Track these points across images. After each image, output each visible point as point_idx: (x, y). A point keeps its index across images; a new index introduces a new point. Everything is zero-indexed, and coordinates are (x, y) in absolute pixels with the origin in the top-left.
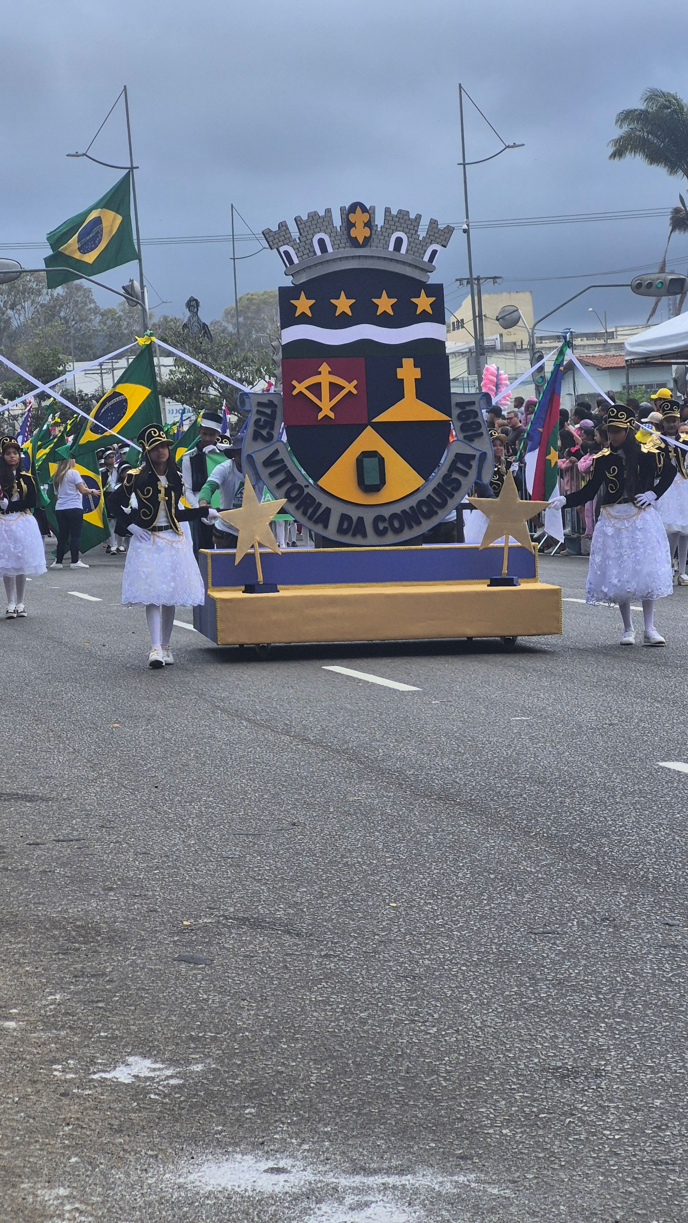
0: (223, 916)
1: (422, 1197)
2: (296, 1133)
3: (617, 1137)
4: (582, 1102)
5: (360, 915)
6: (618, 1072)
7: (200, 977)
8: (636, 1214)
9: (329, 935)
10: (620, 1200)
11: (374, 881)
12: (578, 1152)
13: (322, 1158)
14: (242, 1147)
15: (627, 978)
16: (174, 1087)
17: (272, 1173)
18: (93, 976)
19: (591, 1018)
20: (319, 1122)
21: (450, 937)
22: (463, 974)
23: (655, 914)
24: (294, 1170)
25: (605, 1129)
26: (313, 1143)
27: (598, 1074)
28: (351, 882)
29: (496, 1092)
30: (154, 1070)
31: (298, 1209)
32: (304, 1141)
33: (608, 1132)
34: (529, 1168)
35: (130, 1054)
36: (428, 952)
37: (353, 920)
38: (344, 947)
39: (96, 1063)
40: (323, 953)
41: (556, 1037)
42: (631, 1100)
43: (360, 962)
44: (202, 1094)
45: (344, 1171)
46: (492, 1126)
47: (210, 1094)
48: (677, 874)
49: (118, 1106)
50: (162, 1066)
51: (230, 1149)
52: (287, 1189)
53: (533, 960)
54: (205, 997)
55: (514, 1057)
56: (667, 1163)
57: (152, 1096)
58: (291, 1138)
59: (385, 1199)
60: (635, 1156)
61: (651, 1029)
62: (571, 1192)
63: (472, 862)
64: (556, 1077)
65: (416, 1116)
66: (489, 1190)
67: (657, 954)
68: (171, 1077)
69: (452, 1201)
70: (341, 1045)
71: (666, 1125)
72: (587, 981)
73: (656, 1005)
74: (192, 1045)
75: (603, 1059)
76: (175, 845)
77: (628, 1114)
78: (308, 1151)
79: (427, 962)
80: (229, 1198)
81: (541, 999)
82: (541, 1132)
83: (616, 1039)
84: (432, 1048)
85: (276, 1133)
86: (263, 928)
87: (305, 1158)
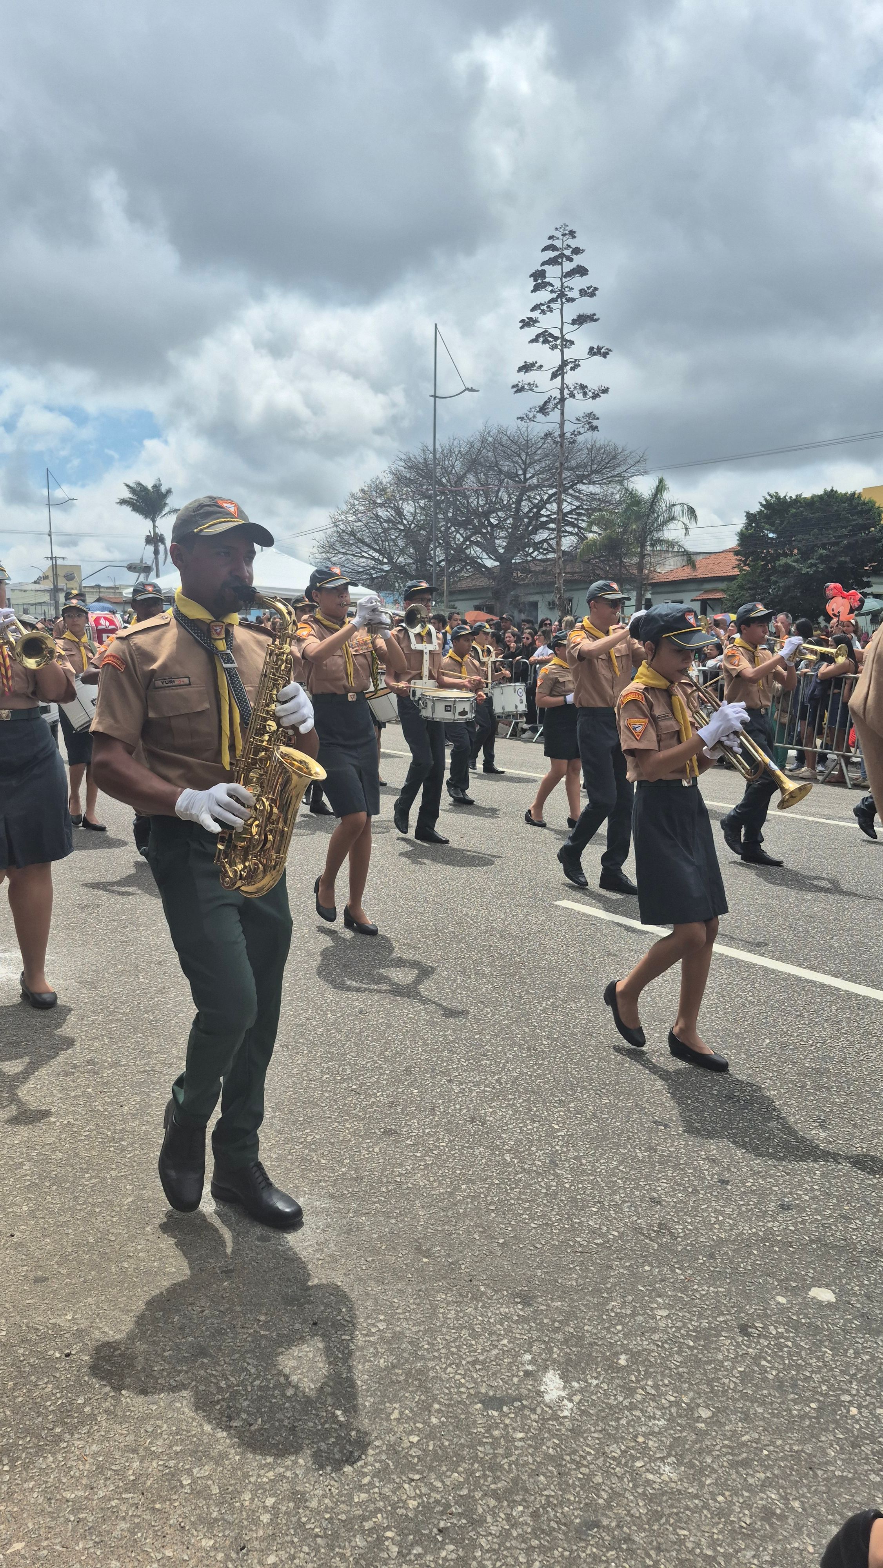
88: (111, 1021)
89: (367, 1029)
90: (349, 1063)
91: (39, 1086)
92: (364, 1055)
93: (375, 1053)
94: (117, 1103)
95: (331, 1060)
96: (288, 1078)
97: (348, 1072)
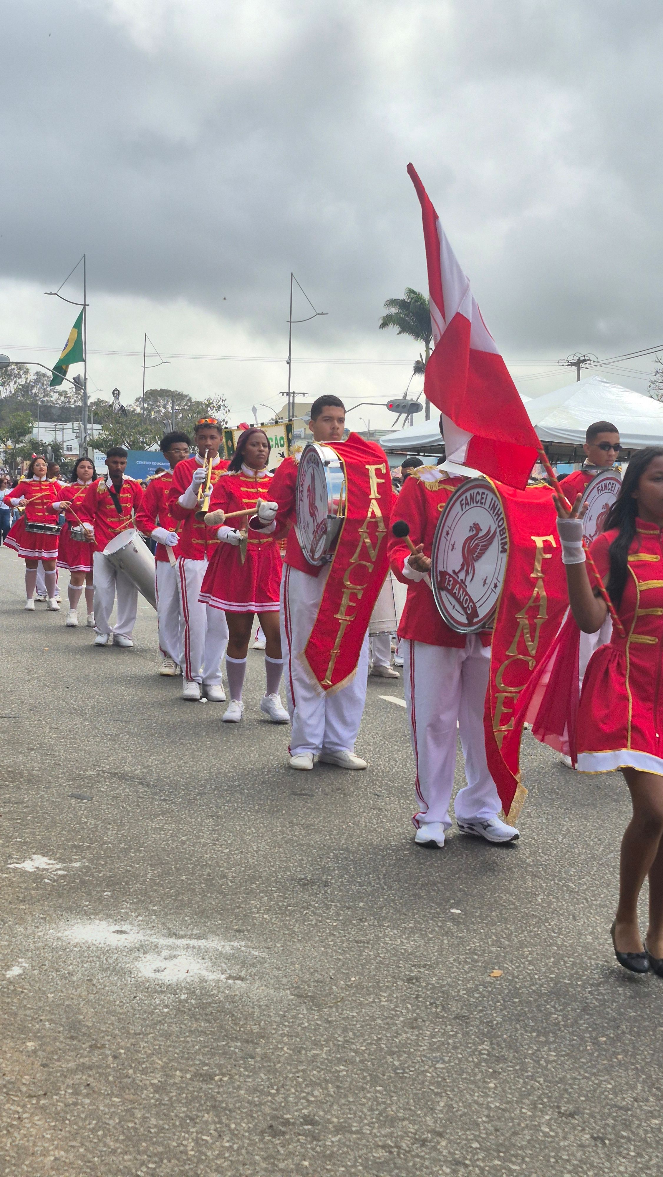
0: (102, 770)
1: (210, 954)
2: (135, 909)
3: (335, 924)
4: (314, 901)
6: (339, 884)
7: (83, 808)
8: (343, 972)
9: (167, 787)
10: (333, 963)
12: (310, 932)
13: (150, 926)
14: (100, 916)
15: (349, 826)
16: (60, 876)
17: (117, 933)
18: (16, 803)
19: (325, 850)
20: (150, 903)
22: (249, 817)
23: (370, 788)
24: (131, 933)
25: (328, 919)
26: (145, 916)
27: (326, 884)
28: (184, 755)
29: (262, 892)
30: (49, 864)
31: (132, 957)
32: (139, 915)
33: (329, 921)
34: (279, 940)
35: (34, 853)
36: (228, 802)
37: (183, 779)
38: (175, 795)
39: (12, 858)
40: (162, 798)
41: (302, 860)
42: (345, 902)
43: (185, 805)
44: (78, 881)
45: (163, 935)
46: (258, 913)
47: (83, 882)
48: (385, 765)
49: (23, 885)
50: (54, 862)
51: (92, 917)
52: (126, 944)
53: (293, 811)
54: (86, 820)
55: (275, 871)
56: (364, 942)
57: (46, 881)
58: (132, 912)
59: (187, 954)
60: (345, 936)
62: (303, 957)
63: (260, 748)
64: (300, 885)
65: (211, 904)
66: (253, 952)
67: (369, 813)
68: (60, 869)
69: (228, 958)
70: (168, 856)
71: (365, 919)
72: (324, 827)
74: (75, 850)
75: (330, 875)
76: (76, 725)
77: (342, 911)
78: (142, 921)
79: (226, 808)
80: (89, 947)
81: (295, 836)
82: (288, 918)
83: (339, 864)
84: (224, 862)
85: (122, 909)
86: (126, 780)
87: (139, 925)
88: (340, 1061)
91: (235, 1147)
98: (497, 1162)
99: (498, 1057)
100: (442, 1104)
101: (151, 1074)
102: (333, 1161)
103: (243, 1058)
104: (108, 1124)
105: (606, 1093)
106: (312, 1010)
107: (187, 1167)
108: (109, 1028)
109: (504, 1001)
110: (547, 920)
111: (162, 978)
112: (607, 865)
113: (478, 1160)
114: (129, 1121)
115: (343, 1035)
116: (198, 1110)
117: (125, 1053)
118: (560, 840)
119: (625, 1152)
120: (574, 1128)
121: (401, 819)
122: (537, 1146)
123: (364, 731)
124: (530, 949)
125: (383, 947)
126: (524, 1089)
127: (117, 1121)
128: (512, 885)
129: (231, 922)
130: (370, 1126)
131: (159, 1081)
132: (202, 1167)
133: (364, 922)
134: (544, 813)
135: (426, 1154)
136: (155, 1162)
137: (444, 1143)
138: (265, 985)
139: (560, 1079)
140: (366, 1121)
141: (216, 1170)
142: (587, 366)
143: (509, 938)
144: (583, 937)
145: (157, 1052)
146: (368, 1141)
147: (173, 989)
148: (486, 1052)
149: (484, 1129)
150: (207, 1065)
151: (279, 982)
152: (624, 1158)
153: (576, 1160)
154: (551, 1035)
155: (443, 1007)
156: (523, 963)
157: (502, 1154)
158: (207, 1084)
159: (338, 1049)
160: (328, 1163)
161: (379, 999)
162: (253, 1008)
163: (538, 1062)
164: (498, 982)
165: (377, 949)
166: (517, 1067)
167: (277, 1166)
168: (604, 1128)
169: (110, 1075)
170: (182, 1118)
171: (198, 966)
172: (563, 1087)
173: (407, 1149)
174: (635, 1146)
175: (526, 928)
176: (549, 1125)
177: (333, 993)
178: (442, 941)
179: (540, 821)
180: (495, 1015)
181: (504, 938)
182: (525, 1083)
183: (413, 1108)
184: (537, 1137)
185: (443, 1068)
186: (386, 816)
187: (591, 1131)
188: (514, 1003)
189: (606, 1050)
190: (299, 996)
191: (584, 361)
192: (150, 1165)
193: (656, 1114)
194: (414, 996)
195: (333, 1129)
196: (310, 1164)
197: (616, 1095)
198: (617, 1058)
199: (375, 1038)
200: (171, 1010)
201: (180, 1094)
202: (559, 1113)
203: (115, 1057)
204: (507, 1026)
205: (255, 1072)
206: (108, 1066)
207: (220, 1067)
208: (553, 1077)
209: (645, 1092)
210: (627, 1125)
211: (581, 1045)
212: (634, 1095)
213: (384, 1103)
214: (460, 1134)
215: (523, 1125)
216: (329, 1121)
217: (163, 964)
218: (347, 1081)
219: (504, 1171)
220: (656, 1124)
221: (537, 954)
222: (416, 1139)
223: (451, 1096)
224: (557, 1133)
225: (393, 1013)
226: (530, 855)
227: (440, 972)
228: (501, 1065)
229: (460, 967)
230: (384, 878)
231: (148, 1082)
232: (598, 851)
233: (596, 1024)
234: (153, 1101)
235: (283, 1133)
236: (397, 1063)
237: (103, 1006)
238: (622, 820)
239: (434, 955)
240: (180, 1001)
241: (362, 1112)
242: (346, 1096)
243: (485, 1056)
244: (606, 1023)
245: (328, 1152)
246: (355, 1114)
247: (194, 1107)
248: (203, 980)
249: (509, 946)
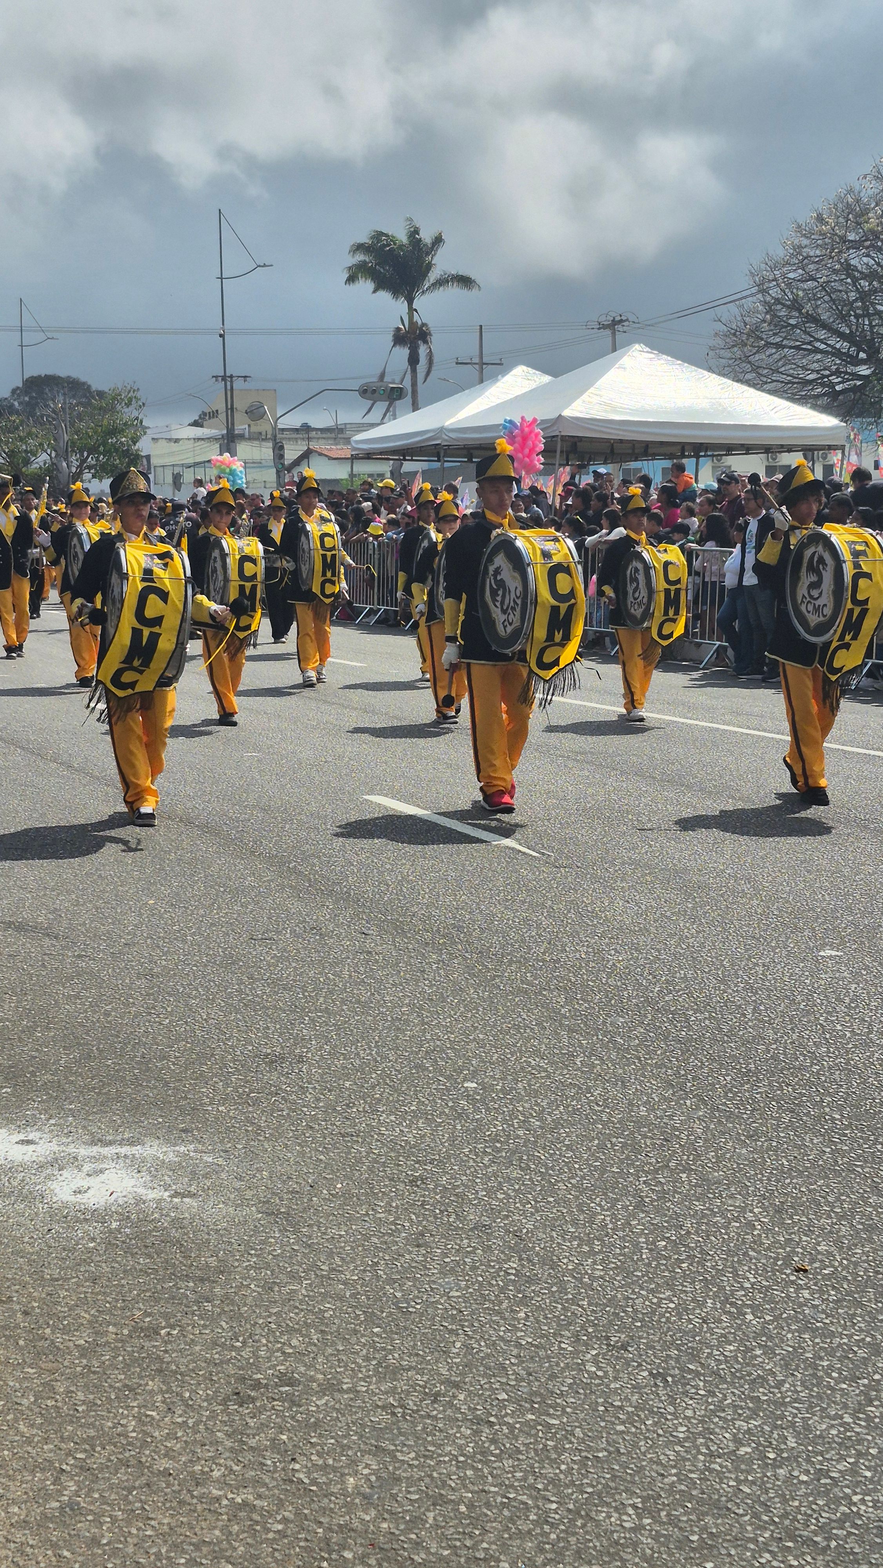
1: (149, 1165)
2: (45, 1110)
3: (313, 1113)
4: (285, 1083)
5: (110, 921)
6: (317, 1058)
8: (325, 1178)
9: (82, 938)
10: (312, 1166)
11: (122, 891)
12: (281, 1125)
13: (65, 1131)
15: (329, 979)
17: (22, 1144)
19: (298, 1012)
20: (65, 1101)
21: (184, 941)
22: (194, 973)
23: (355, 924)
24: (41, 1142)
25: (304, 1106)
26: (60, 1118)
27: (301, 1060)
28: (103, 891)
29: (215, 1075)
31: (43, 1175)
32: (50, 1117)
33: (306, 1109)
34: (239, 1140)
37: (104, 925)
38: (94, 948)
40: (76, 954)
41: (268, 1028)
42: (326, 1082)
43: (108, 962)
45: (84, 1143)
46: (211, 1104)
52: (34, 1158)
53: (253, 962)
55: (232, 1046)
56: (352, 1135)
58: (41, 1114)
59: (117, 1166)
60: (326, 1129)
61: (346, 1022)
62: (272, 1160)
63: (206, 877)
64: (266, 1063)
65: (147, 1095)
66: (205, 1158)
67: (354, 959)
69: (173, 1168)
70: (87, 1034)
71: (354, 1103)
72: (295, 981)
73: (351, 1001)
75: (305, 1047)
77: (322, 1094)
78: (54, 1125)
79: (164, 963)
81: (257, 996)
82: (250, 1109)
83: (317, 1031)
84: (164, 1037)
85: (29, 1110)
86: (26, 931)
87: (51, 1131)
88: (325, 1296)
89: (831, 1352)
90: (793, 1424)
91: (191, 1422)
92: (823, 1410)
93: (845, 1406)
94: (335, 1469)
95: (755, 1414)
96: (668, 1444)
97: (792, 1442)
98: (530, 1417)
99: (529, 1277)
100: (458, 1345)
101: (75, 1333)
102: (318, 1431)
103: (197, 1302)
104: (20, 1404)
105: (668, 1315)
106: (287, 1231)
107: (127, 1455)
108: (16, 1274)
109: (536, 1202)
110: (588, 1090)
111: (84, 1201)
112: (665, 1010)
113: (507, 1414)
114: (48, 1398)
115: (328, 1262)
116: (141, 1377)
117: (38, 1307)
118: (604, 980)
119: (693, 1391)
120: (628, 1364)
121: (397, 964)
122: (581, 1391)
123: (344, 846)
124: (567, 1130)
125: (378, 1140)
126: (562, 1317)
127: (32, 1400)
128: (543, 1046)
129: (176, 1119)
130: (366, 1382)
131: (86, 1341)
132: (147, 1452)
133: (352, 1107)
134: (583, 946)
135: (439, 1412)
136: (85, 1451)
137: (462, 1397)
138: (224, 1203)
139: (609, 1300)
140: (360, 1375)
141: (165, 1456)
142: (625, 329)
143: (540, 1116)
144: (635, 1109)
145: (83, 1302)
146: (364, 1402)
147: (99, 1216)
148: (514, 1272)
149: (512, 1374)
150: (149, 1315)
151: (243, 1198)
152: (691, 1399)
153: (631, 1406)
154: (596, 1242)
155: (457, 1215)
156: (559, 1149)
157: (536, 1406)
158: (150, 1341)
159: (322, 1282)
160: (313, 1434)
161: (373, 1210)
162: (209, 1234)
163: (580, 1280)
164: (528, 1177)
165: (370, 1144)
166: (554, 1289)
167: (245, 1443)
168: (666, 1362)
169: (20, 1338)
170: (118, 1388)
171: (133, 1182)
172: (612, 1310)
173: (415, 1408)
174: (705, 1381)
175: (561, 1101)
176: (596, 1362)
177: (313, 1206)
178: (454, 1126)
179: (578, 956)
180: (524, 1221)
181: (533, 1117)
182: (564, 1308)
183: (421, 1353)
184: (580, 1380)
185: (459, 1297)
186: (377, 961)
187: (649, 1367)
188: (549, 1202)
189: (666, 1258)
190: (268, 1214)
191: (621, 321)
192: (78, 1456)
193: (731, 1338)
194: (420, 1203)
195: (317, 1389)
196: (290, 1439)
197: (680, 1316)
198: (680, 1268)
199: (370, 1263)
200: (99, 1244)
201: (114, 1358)
202: (608, 1345)
203: (26, 1313)
204: (541, 1235)
205: (213, 1320)
206: (17, 1326)
207: (166, 1316)
208: (599, 1299)
209: (716, 1309)
210: (694, 1356)
211: (634, 1253)
212: (703, 1314)
213: (384, 1349)
214: (482, 1382)
215: (562, 1365)
216: (312, 1379)
217: (85, 1183)
218: (334, 1323)
219: (539, 1428)
220: (731, 1351)
221: (577, 1136)
222: (426, 1394)
223: (470, 1333)
224: (606, 1373)
225: (393, 1227)
226: (566, 1003)
227: (452, 1169)
228: (533, 1288)
229: (478, 1160)
230: (376, 1046)
231: (71, 1344)
232: (652, 992)
233: (653, 1224)
234: (78, 1369)
235: (253, 1400)
236: (399, 1295)
237: (7, 1246)
238: (683, 949)
239: (444, 1146)
240: (111, 1232)
241: (355, 1362)
242: (334, 1344)
243: (513, 1277)
244: (665, 1222)
245: (312, 1420)
246: (346, 1366)
247: (133, 1374)
248: (139, 1201)
249: (541, 1127)
